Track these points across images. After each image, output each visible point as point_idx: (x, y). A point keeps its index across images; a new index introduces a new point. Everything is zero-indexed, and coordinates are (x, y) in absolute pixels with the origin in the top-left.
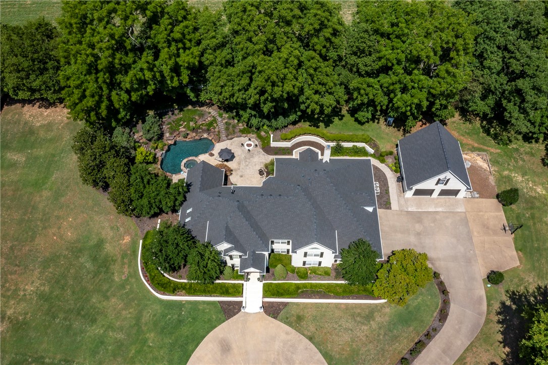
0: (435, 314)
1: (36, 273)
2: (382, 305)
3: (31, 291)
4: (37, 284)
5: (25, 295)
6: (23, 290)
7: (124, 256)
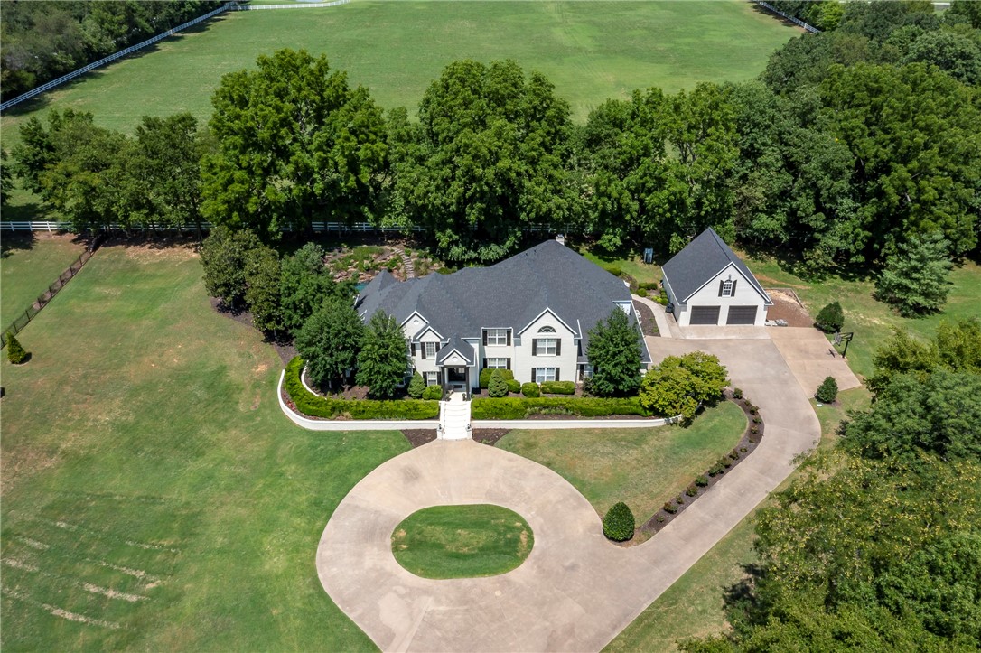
0: (742, 435)
1: (117, 402)
2: (659, 430)
3: (106, 421)
4: (116, 414)
5: (95, 426)
6: (93, 421)
7: (256, 385)
